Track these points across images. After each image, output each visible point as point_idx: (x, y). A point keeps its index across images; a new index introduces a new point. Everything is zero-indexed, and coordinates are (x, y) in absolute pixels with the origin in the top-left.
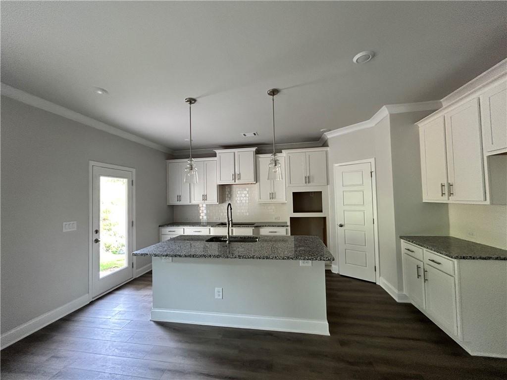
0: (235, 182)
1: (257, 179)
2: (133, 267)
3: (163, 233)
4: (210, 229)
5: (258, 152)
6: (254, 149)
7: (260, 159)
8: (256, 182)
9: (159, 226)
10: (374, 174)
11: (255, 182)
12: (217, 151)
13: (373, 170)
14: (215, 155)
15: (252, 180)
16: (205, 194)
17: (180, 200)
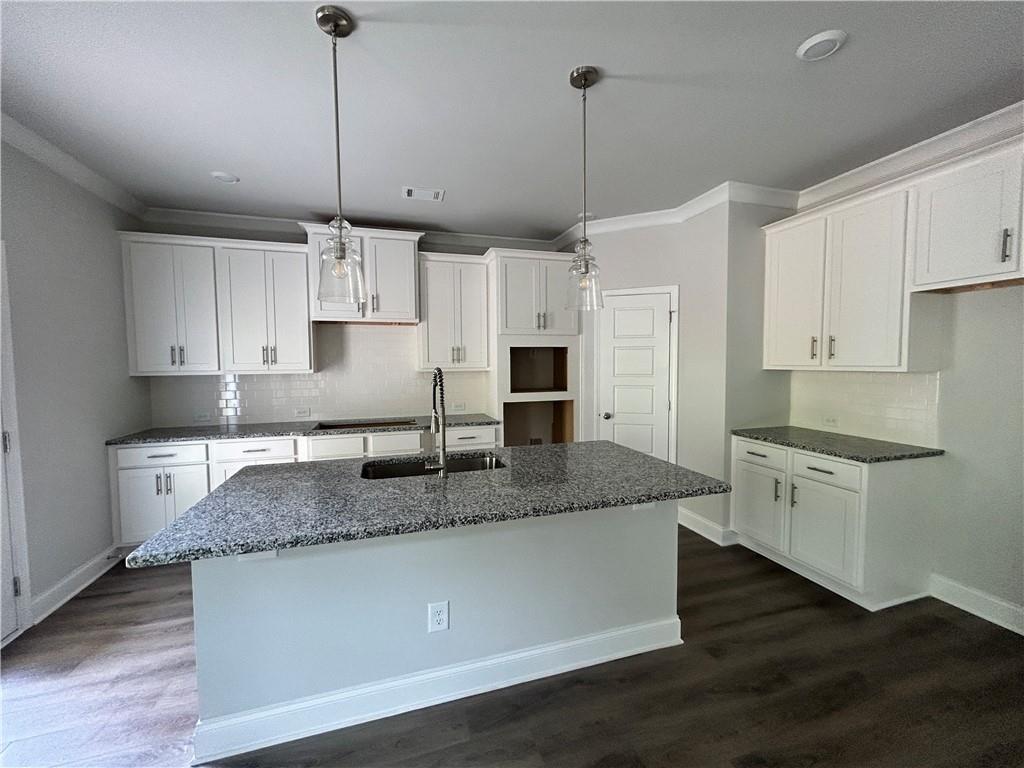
0: (364, 316)
1: (421, 313)
2: (17, 592)
3: (121, 465)
4: (295, 441)
5: (422, 246)
6: (416, 236)
7: (429, 265)
8: (420, 321)
9: (107, 444)
10: (675, 316)
11: (418, 320)
12: (311, 228)
13: (675, 307)
14: (302, 238)
15: (410, 314)
16: (271, 345)
17: (182, 362)
